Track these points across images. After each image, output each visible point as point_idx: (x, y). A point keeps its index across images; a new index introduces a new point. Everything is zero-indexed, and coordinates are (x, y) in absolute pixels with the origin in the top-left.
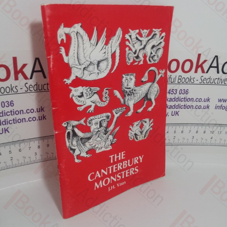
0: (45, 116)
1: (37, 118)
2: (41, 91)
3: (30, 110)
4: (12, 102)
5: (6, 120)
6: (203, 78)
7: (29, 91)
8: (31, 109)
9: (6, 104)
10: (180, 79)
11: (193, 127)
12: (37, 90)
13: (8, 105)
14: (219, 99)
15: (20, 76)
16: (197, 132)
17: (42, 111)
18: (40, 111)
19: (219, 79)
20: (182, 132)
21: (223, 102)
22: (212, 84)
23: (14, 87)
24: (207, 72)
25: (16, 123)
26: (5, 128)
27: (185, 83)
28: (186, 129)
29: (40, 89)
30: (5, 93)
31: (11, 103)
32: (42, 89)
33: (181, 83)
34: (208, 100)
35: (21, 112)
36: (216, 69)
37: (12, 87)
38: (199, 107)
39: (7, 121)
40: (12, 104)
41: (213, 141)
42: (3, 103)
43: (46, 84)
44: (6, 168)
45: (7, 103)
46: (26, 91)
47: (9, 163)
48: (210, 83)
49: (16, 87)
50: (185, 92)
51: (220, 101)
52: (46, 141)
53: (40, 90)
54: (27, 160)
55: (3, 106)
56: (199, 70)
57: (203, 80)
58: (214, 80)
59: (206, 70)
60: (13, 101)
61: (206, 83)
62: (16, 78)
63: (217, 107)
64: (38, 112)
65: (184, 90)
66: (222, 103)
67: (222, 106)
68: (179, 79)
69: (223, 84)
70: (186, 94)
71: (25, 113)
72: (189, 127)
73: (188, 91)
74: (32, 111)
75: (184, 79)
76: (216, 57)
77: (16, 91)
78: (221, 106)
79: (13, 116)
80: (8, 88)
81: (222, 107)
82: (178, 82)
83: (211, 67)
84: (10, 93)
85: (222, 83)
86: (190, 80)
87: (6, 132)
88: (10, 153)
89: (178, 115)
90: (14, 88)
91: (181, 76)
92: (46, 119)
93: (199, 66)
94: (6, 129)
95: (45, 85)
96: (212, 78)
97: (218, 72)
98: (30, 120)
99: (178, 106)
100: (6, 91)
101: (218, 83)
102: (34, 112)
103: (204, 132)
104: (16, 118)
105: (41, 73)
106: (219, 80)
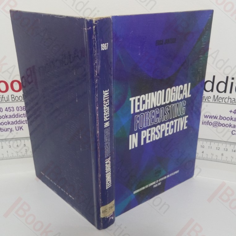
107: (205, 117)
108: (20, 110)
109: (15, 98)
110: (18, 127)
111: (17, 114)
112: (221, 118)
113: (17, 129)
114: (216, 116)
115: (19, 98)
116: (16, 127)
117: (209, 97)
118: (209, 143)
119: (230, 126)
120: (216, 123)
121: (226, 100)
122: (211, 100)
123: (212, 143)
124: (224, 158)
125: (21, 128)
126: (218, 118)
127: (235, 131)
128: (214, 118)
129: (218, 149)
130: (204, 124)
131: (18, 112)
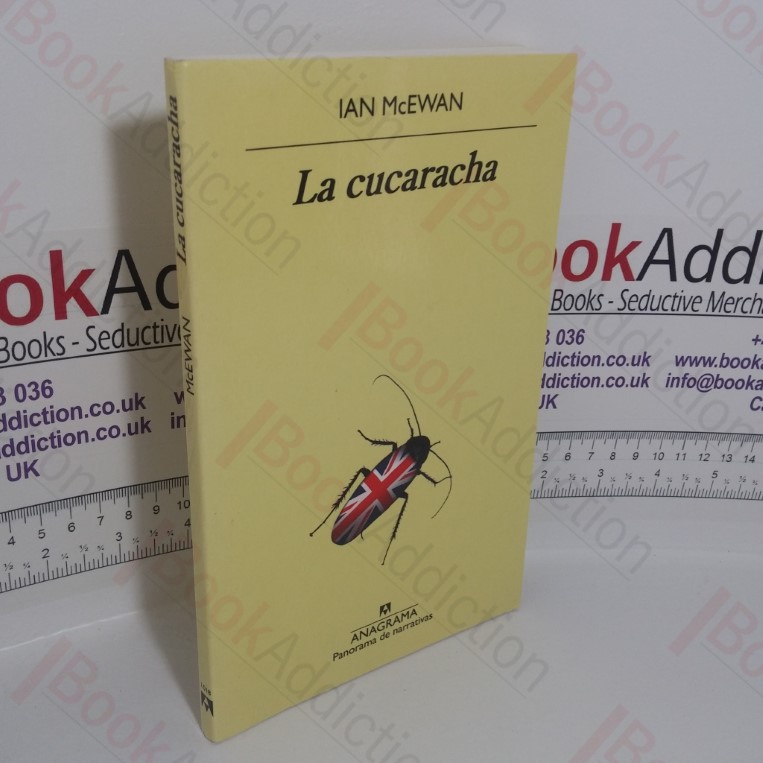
0: (148, 422)
1: (124, 429)
2: (136, 347)
3: (102, 404)
4: (47, 385)
5: (30, 439)
6: (627, 296)
7: (98, 350)
8: (105, 404)
9: (30, 392)
10: (559, 300)
11: (599, 443)
12: (122, 344)
13: (34, 395)
14: (677, 357)
15: (72, 305)
16: (613, 456)
17: (137, 408)
18: (131, 409)
19: (675, 296)
20: (568, 457)
21: (691, 365)
22: (656, 312)
23: (52, 339)
24: (640, 278)
25: (60, 446)
26: (25, 463)
27: (573, 310)
28: (580, 448)
29: (133, 341)
30: (28, 359)
31: (44, 389)
32: (137, 343)
33: (562, 310)
34: (646, 360)
35: (74, 412)
36: (667, 267)
37: (48, 341)
38: (619, 382)
39: (33, 442)
40: (48, 392)
41: (662, 484)
42: (20, 389)
43: (149, 327)
44: (28, 583)
45: (33, 387)
46: (88, 350)
47: (38, 567)
48: (649, 311)
49: (61, 341)
50: (575, 336)
51: (680, 361)
52: (150, 496)
53: (133, 345)
54: (93, 555)
55: (21, 397)
56: (617, 270)
57: (627, 302)
58: (662, 300)
59: (636, 272)
60: (49, 382)
61: (638, 311)
62: (61, 314)
63: (671, 382)
64: (125, 410)
65: (571, 333)
66: (687, 368)
67: (689, 377)
68: (554, 300)
69: (689, 311)
70: (579, 343)
71: (87, 416)
72: (588, 442)
73: (582, 336)
74: (108, 408)
75: (570, 299)
76: (668, 232)
77: (61, 351)
78: (684, 378)
79: (51, 424)
80: (34, 344)
81: (686, 381)
82: (552, 309)
83: (650, 261)
84: (42, 357)
85: (685, 309)
86: (590, 302)
87: (31, 473)
88: (42, 535)
89: (555, 407)
90: (54, 341)
91: (561, 291)
92: (149, 431)
93: (617, 259)
94: (29, 466)
95: (147, 330)
96: (657, 293)
97: (673, 278)
98: (102, 435)
99: (554, 379)
100: (30, 354)
101: (673, 310)
102: (115, 411)
103: (636, 457)
104: (59, 432)
105: (135, 295)
106: (677, 300)
107: (677, 364)
108: (31, 397)
109: (9, 349)
110: (18, 465)
111: (18, 413)
112: (725, 362)
113: (14, 474)
114: (710, 358)
115: (27, 350)
116: (8, 467)
117: (698, 300)
118: (679, 443)
119: (750, 384)
120: (708, 380)
121: (747, 306)
122: (701, 308)
123: (690, 443)
124: (719, 485)
125: (32, 468)
126: (717, 362)
127: (761, 399)
128: (705, 365)
129: (705, 458)
130: (672, 386)
131: (21, 407)
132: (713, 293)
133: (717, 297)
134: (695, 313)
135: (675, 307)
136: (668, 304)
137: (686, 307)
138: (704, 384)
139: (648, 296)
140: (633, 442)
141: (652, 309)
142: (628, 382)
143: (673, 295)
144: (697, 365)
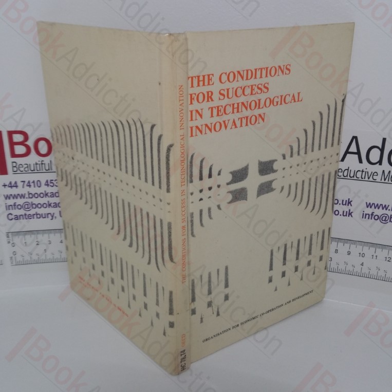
132: (384, 171)
133: (386, 173)
134: (375, 181)
135: (363, 177)
136: (359, 175)
137: (370, 177)
138: (384, 219)
139: (348, 170)
140: (347, 245)
141: (350, 176)
142: (341, 213)
143: (361, 170)
144: (379, 208)
